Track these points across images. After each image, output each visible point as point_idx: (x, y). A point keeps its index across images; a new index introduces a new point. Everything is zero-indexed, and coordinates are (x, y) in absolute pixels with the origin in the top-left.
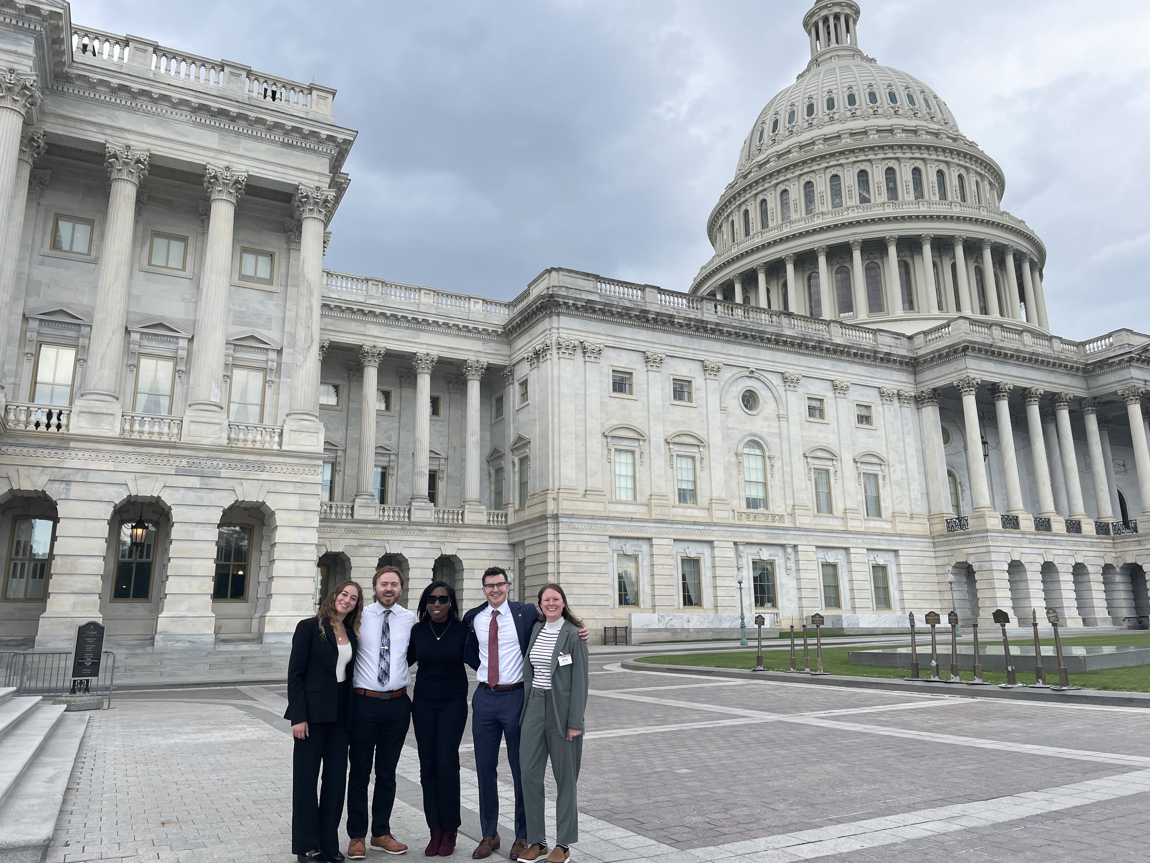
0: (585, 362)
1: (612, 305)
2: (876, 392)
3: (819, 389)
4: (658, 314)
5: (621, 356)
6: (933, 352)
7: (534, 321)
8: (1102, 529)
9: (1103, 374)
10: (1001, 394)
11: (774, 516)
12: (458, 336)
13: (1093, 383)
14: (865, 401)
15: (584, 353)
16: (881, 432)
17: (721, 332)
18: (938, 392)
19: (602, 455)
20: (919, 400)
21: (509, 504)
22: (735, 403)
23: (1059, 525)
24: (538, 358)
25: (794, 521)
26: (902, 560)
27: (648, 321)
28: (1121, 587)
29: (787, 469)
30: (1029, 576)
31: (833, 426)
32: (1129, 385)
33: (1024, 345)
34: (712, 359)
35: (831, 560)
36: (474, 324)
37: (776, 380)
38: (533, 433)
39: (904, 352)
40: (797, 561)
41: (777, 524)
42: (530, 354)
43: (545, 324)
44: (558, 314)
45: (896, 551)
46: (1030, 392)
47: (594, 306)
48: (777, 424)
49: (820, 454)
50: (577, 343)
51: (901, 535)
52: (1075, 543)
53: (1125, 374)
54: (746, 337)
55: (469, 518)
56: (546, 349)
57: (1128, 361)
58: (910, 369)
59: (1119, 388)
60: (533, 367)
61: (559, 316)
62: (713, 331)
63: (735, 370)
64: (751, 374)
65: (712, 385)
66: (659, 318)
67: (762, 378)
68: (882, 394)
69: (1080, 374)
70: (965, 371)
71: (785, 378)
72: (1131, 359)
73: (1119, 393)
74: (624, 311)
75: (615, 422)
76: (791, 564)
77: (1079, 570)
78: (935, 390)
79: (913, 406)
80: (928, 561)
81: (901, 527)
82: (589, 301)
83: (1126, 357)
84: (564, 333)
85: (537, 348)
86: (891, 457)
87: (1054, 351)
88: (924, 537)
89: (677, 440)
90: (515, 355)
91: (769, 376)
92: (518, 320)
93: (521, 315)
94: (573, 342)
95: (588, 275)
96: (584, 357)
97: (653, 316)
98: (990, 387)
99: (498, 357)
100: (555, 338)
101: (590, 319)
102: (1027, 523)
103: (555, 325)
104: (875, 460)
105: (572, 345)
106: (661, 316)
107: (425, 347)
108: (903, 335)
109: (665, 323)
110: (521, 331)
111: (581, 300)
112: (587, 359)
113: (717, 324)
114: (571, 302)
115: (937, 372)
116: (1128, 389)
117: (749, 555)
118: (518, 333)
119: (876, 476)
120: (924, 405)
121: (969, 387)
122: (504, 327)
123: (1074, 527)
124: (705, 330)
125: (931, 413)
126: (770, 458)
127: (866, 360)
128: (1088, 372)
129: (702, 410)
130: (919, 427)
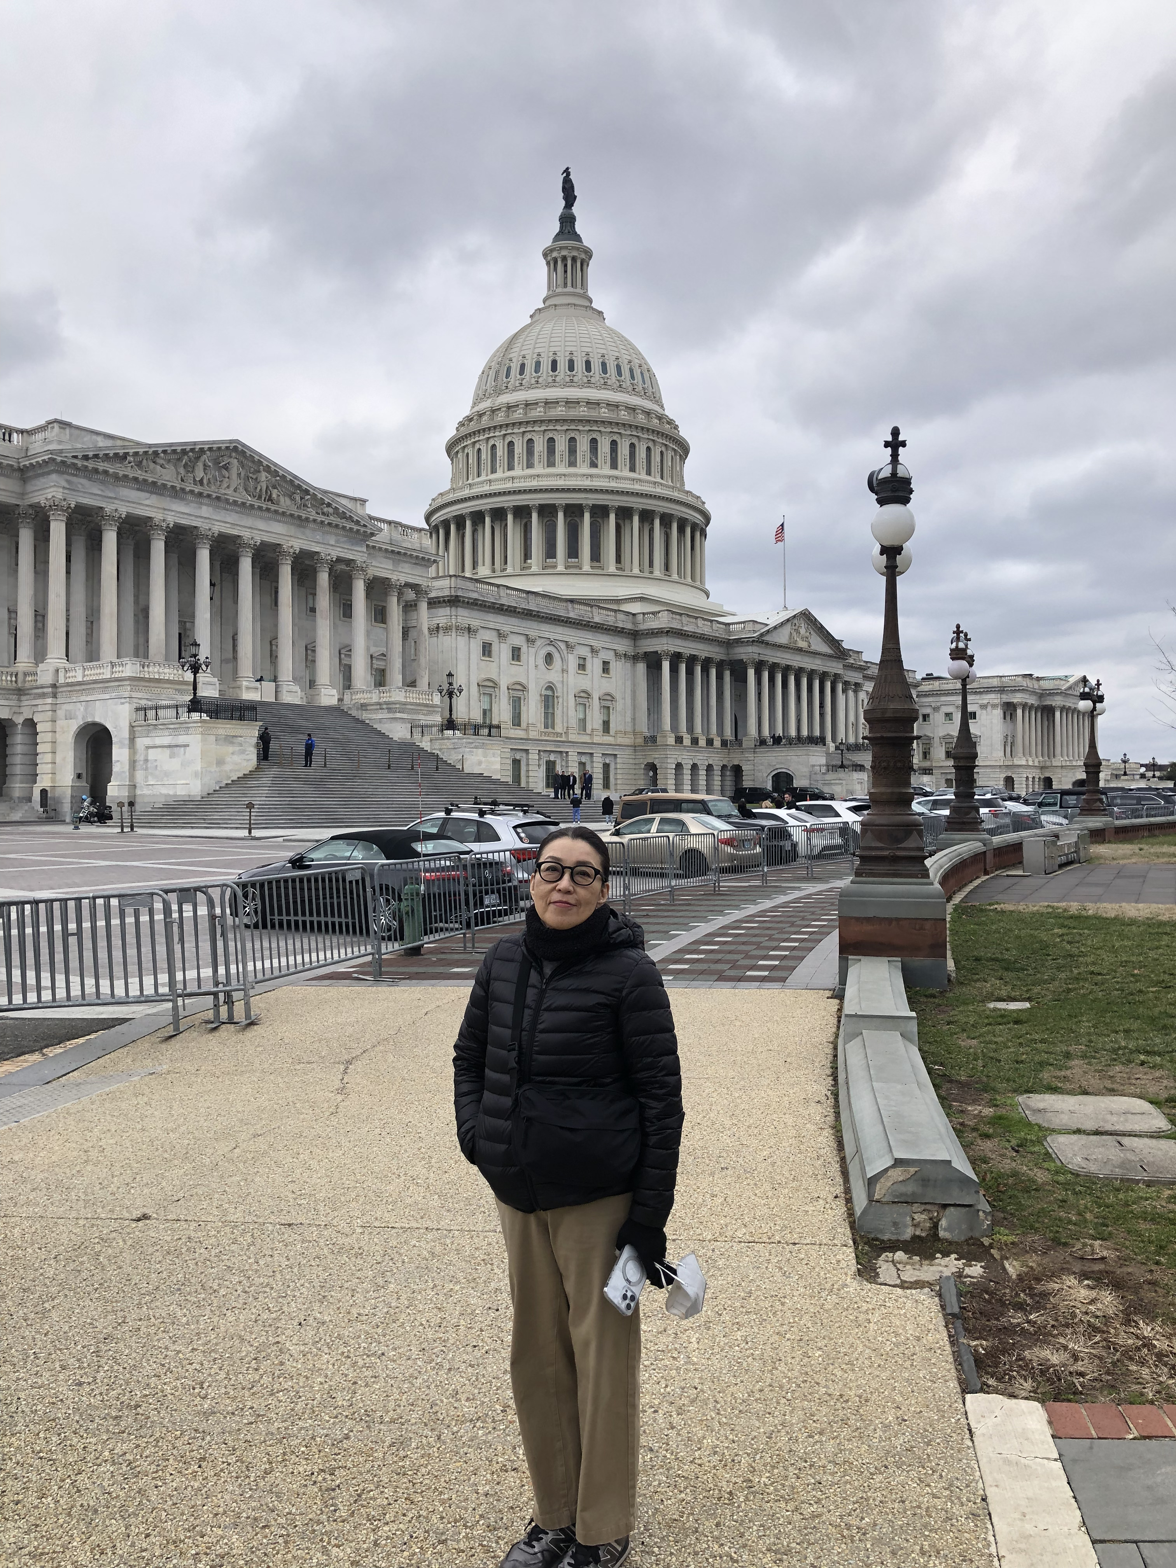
0: (469, 637)
1: (485, 600)
2: (612, 653)
3: (584, 652)
5: (488, 633)
6: (647, 629)
8: (724, 743)
9: (737, 648)
10: (683, 659)
11: (558, 733)
13: (731, 652)
14: (607, 659)
15: (469, 632)
16: (614, 679)
17: (539, 616)
18: (647, 655)
19: (477, 697)
20: (635, 658)
22: (541, 661)
23: (702, 742)
24: (438, 631)
25: (567, 736)
26: (619, 760)
27: (502, 610)
28: (729, 778)
29: (565, 704)
30: (685, 771)
31: (590, 675)
32: (750, 656)
33: (699, 628)
34: (532, 634)
35: (583, 761)
37: (563, 646)
39: (629, 626)
40: (567, 761)
41: (559, 739)
44: (459, 607)
45: (615, 755)
46: (698, 657)
48: (562, 675)
49: (582, 695)
50: (466, 625)
51: (619, 745)
52: (709, 752)
53: (749, 650)
54: (551, 619)
56: (448, 627)
57: (750, 642)
58: (633, 639)
59: (744, 657)
62: (535, 616)
63: (543, 640)
64: (551, 643)
65: (531, 650)
67: (557, 645)
68: (616, 654)
69: (724, 646)
70: (666, 644)
71: (568, 645)
72: (753, 641)
73: (744, 660)
75: (484, 676)
76: (564, 764)
77: (709, 768)
78: (645, 653)
79: (632, 663)
80: (631, 761)
81: (620, 740)
82: (476, 600)
83: (752, 639)
84: (460, 619)
85: (440, 625)
86: (618, 696)
88: (631, 746)
89: (514, 687)
91: (559, 643)
94: (464, 624)
96: (469, 634)
97: (506, 608)
98: (676, 655)
100: (454, 621)
101: (473, 609)
102: (687, 741)
103: (455, 614)
104: (609, 698)
105: (464, 626)
106: (510, 607)
108: (630, 613)
109: (511, 611)
111: (472, 598)
112: (471, 636)
113: (538, 612)
114: (468, 600)
115: (648, 642)
116: (749, 659)
117: (545, 758)
119: (609, 707)
120: (638, 662)
121: (666, 654)
123: (710, 742)
124: (531, 615)
125: (641, 667)
126: (557, 697)
127: (611, 632)
128: (729, 644)
129: (525, 667)
130: (634, 676)
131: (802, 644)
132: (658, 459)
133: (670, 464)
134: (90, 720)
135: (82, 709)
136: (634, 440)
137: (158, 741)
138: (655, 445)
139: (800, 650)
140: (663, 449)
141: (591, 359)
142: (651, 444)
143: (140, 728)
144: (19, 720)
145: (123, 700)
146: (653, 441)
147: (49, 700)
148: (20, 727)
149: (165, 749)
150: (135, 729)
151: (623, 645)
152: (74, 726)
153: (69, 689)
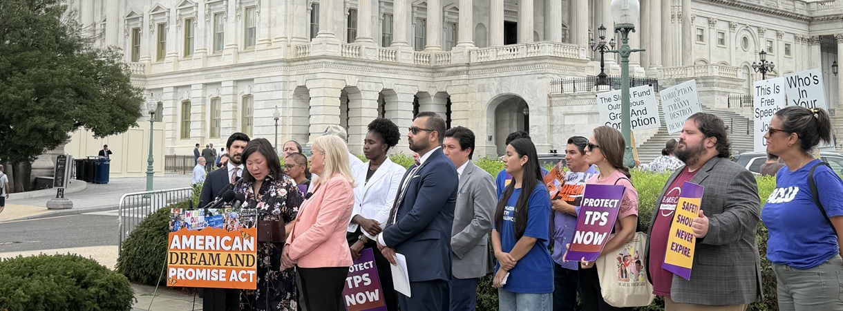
2: (792, 36)
3: (771, 36)
5: (701, 21)
6: (824, 16)
14: (788, 42)
16: (793, 60)
18: (822, 38)
20: (810, 41)
22: (739, 43)
31: (775, 56)
34: (734, 21)
37: (755, 30)
39: (805, 13)
48: (754, 56)
54: (747, 7)
63: (741, 26)
64: (747, 28)
65: (733, 35)
67: (750, 30)
68: (795, 38)
71: (760, 30)
78: (820, 36)
79: (807, 44)
91: (753, 29)
113: (739, 2)
115: (823, 27)
120: (813, 44)
124: (733, 4)
125: (816, 49)
126: (752, 75)
127: (792, 19)
129: (728, 49)
130: (810, 58)
134: (504, 92)
135: (496, 83)
137: (576, 109)
143: (557, 99)
144: (433, 93)
145: (541, 76)
147: (464, 77)
148: (432, 98)
149: (584, 116)
150: (553, 99)
151: (801, 29)
152: (489, 97)
153: (482, 67)
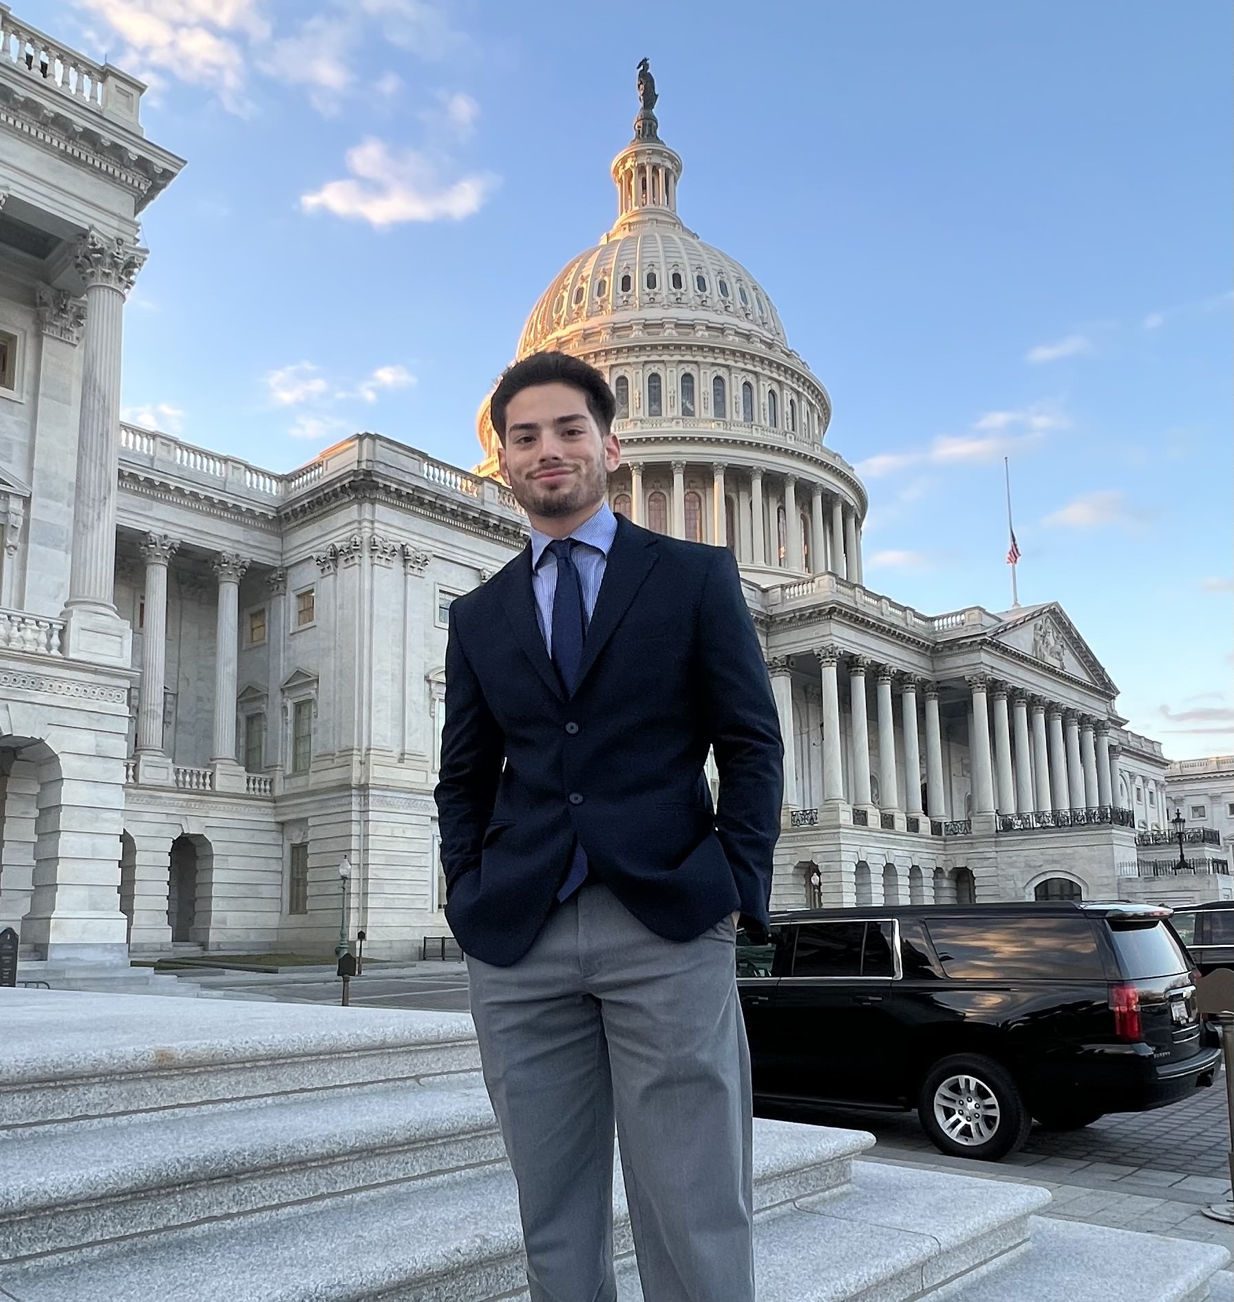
0: (405, 574)
1: (445, 499)
4: (501, 519)
5: (450, 572)
6: (793, 611)
7: (333, 506)
8: (937, 828)
9: (951, 656)
10: (859, 669)
12: (209, 514)
13: (940, 665)
15: (405, 561)
18: (792, 660)
19: (425, 706)
21: (276, 766)
23: (901, 824)
24: (335, 561)
27: (486, 526)
28: (948, 892)
30: (873, 878)
32: (977, 671)
33: (882, 614)
36: (235, 500)
38: (326, 668)
42: (324, 555)
43: (353, 512)
44: (373, 502)
46: (884, 669)
47: (423, 496)
50: (398, 547)
52: (913, 843)
53: (974, 658)
55: (221, 783)
56: (353, 549)
57: (980, 644)
58: (764, 630)
59: (966, 673)
60: (327, 572)
61: (373, 504)
66: (502, 525)
69: (928, 653)
70: (829, 638)
72: (982, 642)
73: (967, 678)
74: (460, 509)
78: (788, 656)
82: (417, 488)
83: (978, 639)
84: (380, 530)
85: (338, 546)
87: (907, 625)
90: (292, 553)
92: (306, 501)
93: (313, 495)
94: (392, 543)
95: (413, 451)
96: (404, 567)
97: (496, 522)
98: (847, 659)
99: (265, 553)
100: (366, 534)
101: (415, 515)
102: (873, 820)
103: (368, 517)
105: (390, 549)
106: (505, 523)
107: (159, 524)
108: (758, 586)
109: (507, 533)
110: (304, 519)
111: (407, 485)
112: (410, 570)
114: (394, 486)
115: (795, 635)
116: (975, 675)
118: (300, 521)
120: (776, 674)
121: (831, 657)
122: (278, 510)
128: (936, 649)
131: (1052, 661)
132: (788, 409)
133: (805, 420)
136: (751, 378)
138: (781, 390)
139: (1052, 670)
140: (795, 398)
141: (680, 272)
142: (775, 387)
146: (779, 382)
